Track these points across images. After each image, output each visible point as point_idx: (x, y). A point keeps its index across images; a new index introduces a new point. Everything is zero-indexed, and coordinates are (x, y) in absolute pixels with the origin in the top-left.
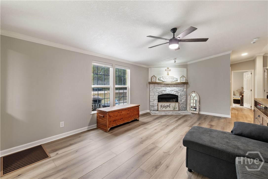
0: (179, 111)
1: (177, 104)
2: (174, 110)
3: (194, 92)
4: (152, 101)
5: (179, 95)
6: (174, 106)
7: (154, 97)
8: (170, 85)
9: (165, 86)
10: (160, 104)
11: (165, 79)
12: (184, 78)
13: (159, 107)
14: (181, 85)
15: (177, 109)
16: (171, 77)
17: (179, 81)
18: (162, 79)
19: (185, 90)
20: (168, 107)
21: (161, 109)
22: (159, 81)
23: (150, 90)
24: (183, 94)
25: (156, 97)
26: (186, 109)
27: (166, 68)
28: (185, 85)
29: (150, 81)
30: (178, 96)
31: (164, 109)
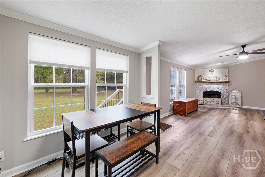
0: (222, 105)
1: (220, 99)
2: (217, 104)
3: (236, 89)
4: (199, 96)
5: (221, 91)
6: (217, 101)
7: (200, 93)
8: (213, 83)
9: (209, 85)
10: (205, 99)
11: (210, 79)
12: (226, 77)
13: (205, 102)
14: (224, 83)
15: (220, 104)
16: (214, 77)
17: (221, 80)
18: (206, 78)
19: (227, 87)
20: (212, 102)
21: (206, 103)
22: (204, 80)
23: (197, 87)
24: (225, 91)
25: (201, 93)
26: (228, 104)
27: (210, 70)
28: (227, 83)
29: (196, 80)
30: (220, 93)
31: (209, 103)
